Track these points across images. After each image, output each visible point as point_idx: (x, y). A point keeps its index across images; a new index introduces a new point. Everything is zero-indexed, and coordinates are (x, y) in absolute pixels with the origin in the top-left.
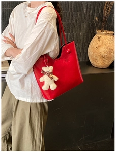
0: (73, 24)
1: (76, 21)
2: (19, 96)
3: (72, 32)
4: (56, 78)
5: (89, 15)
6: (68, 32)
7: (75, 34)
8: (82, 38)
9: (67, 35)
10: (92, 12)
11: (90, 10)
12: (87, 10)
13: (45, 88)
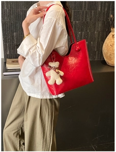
0: (87, 22)
1: (91, 19)
2: (30, 92)
3: (87, 30)
4: (62, 73)
5: (104, 13)
6: (82, 31)
7: (90, 33)
8: (97, 36)
9: (81, 33)
10: (107, 10)
11: (105, 8)
12: (101, 8)
13: (51, 82)
